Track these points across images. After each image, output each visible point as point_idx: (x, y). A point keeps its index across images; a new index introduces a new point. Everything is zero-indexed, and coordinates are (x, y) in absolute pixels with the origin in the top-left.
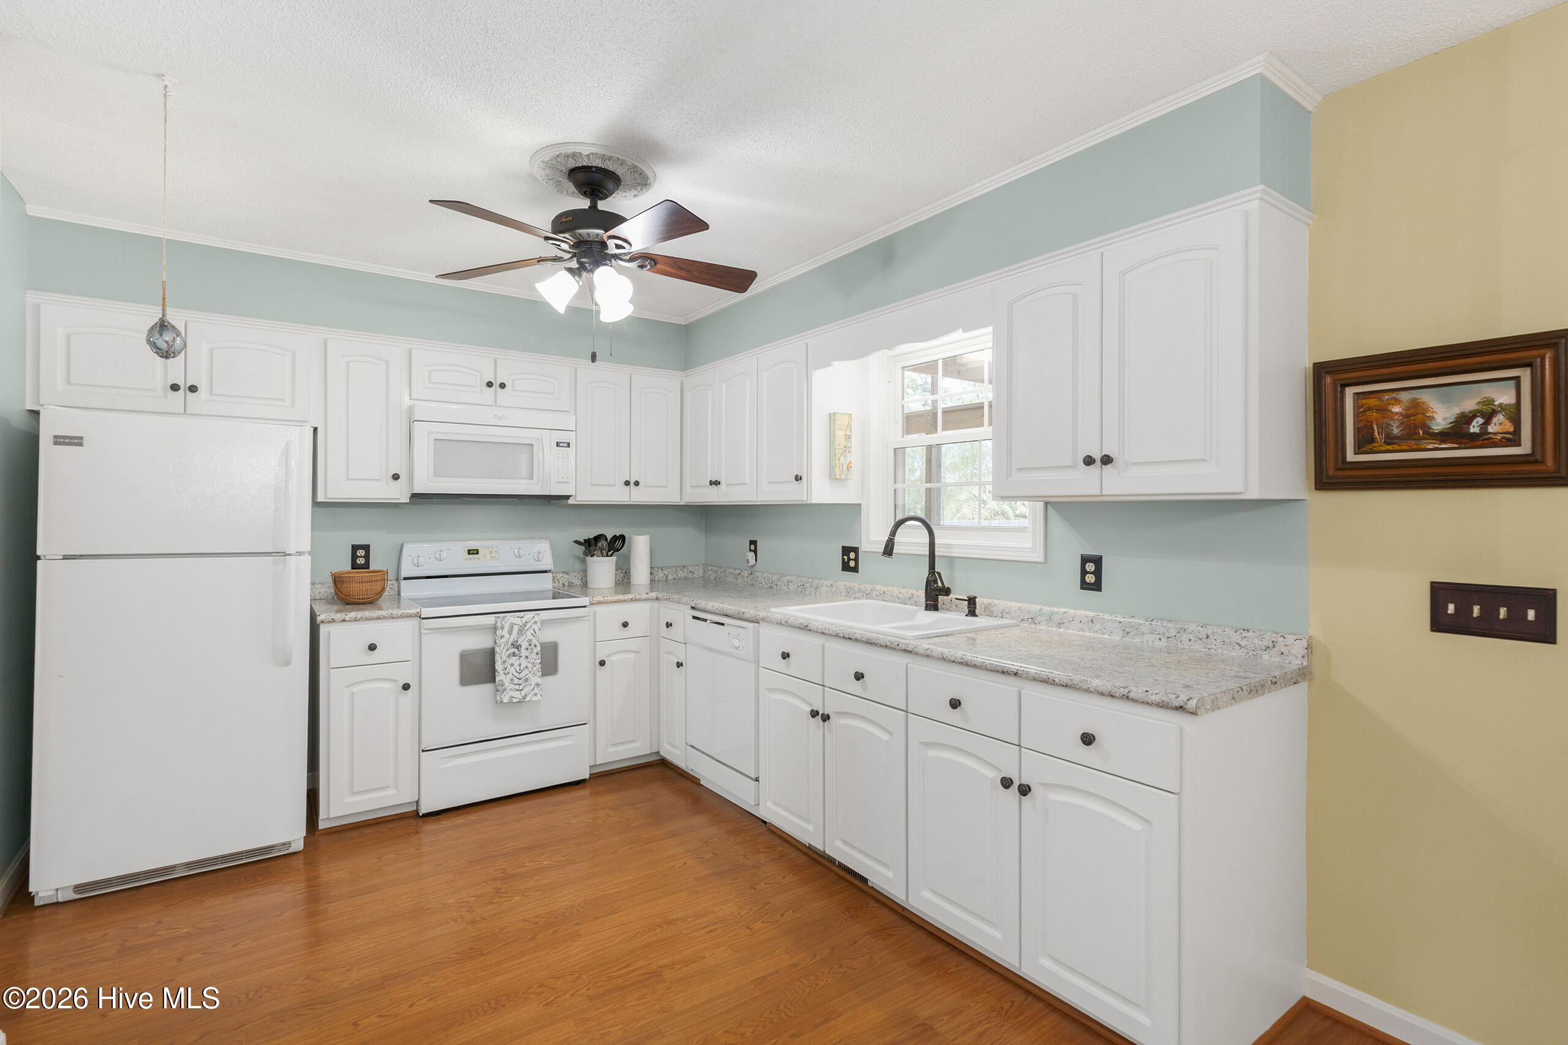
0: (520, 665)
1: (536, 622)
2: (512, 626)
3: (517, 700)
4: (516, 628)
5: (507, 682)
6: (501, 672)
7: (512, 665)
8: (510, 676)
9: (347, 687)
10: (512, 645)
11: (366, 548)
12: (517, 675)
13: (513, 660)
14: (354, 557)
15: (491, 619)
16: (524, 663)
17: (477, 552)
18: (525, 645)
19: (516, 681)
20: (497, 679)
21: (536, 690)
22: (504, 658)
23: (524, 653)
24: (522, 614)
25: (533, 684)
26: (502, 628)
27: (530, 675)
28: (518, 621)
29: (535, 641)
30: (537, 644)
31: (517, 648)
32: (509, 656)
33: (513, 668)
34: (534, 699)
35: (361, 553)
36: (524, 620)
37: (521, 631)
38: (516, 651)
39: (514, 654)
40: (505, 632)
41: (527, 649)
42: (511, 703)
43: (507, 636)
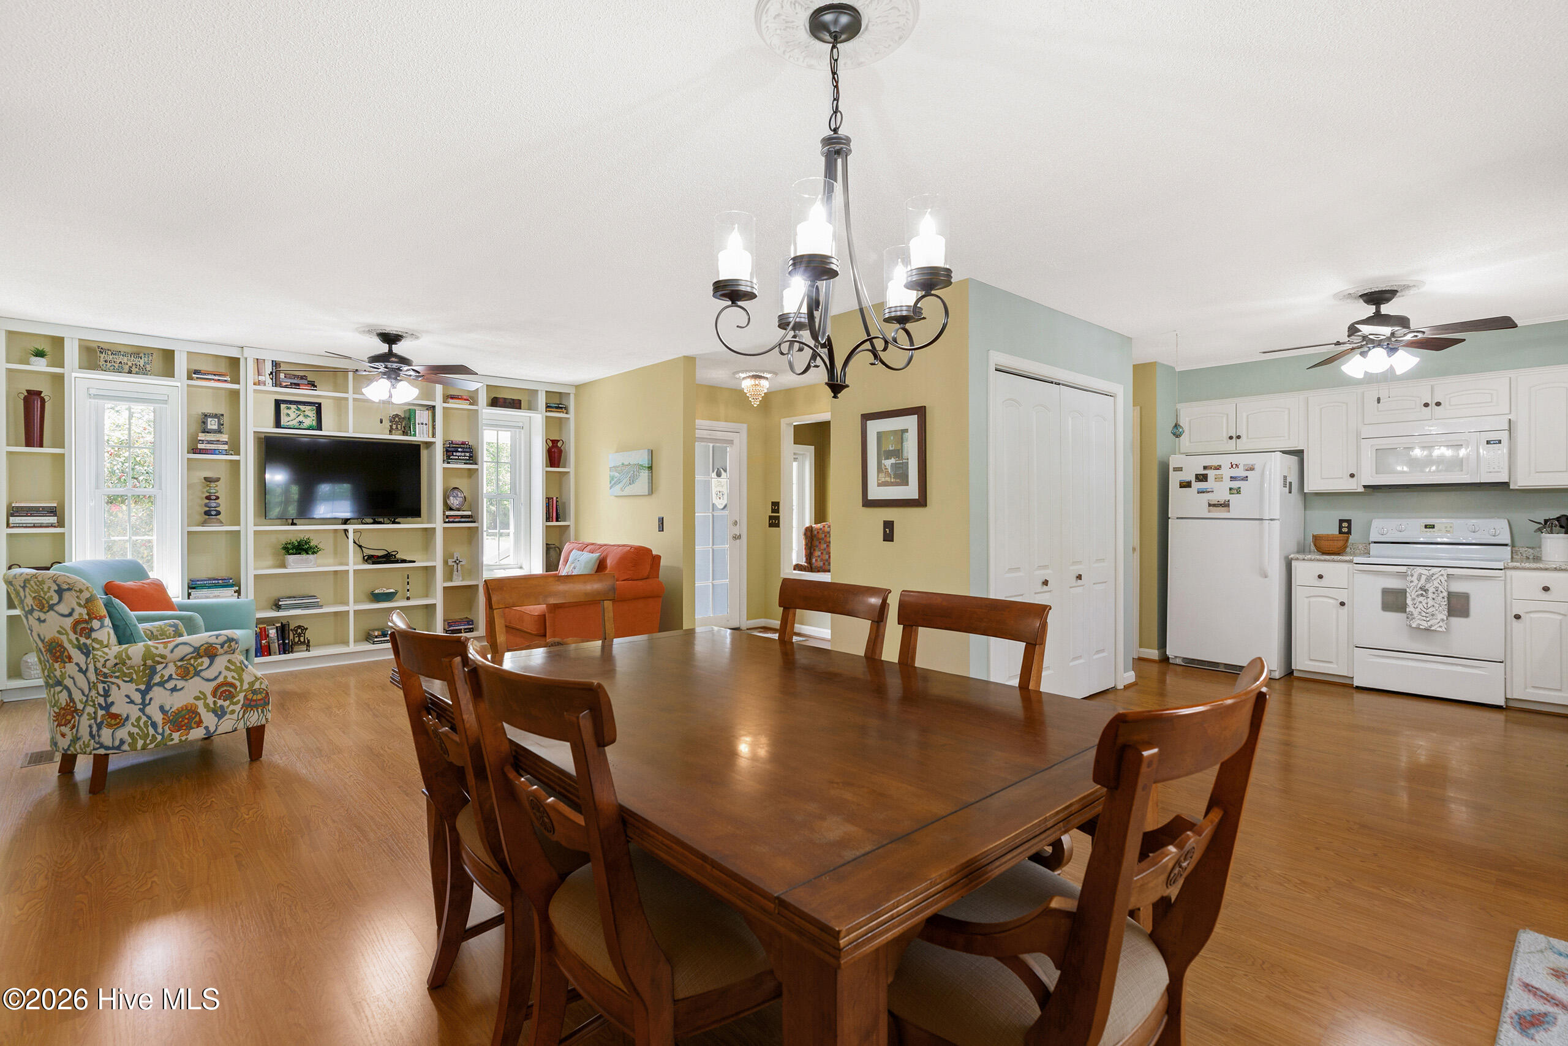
0: (1427, 604)
1: (1442, 575)
2: (1420, 575)
3: (1424, 627)
4: (1424, 578)
5: (1416, 613)
6: (1411, 606)
7: (1421, 602)
8: (1418, 610)
9: (1307, 597)
10: (1421, 588)
11: (1349, 522)
12: (1425, 610)
13: (1421, 599)
14: (1341, 527)
15: (1404, 569)
16: (1431, 602)
17: (1433, 527)
18: (1431, 590)
19: (1424, 614)
20: (1408, 610)
21: (1441, 624)
22: (1414, 596)
23: (1430, 595)
24: (1430, 568)
25: (1439, 619)
26: (1412, 576)
27: (1437, 612)
28: (1426, 572)
29: (1441, 588)
30: (1443, 590)
31: (1425, 591)
32: (1418, 596)
33: (1421, 605)
34: (1439, 629)
35: (1345, 524)
36: (1431, 572)
37: (1429, 579)
38: (1424, 593)
39: (1422, 595)
40: (1415, 578)
41: (1434, 593)
42: (1418, 628)
43: (1416, 582)
